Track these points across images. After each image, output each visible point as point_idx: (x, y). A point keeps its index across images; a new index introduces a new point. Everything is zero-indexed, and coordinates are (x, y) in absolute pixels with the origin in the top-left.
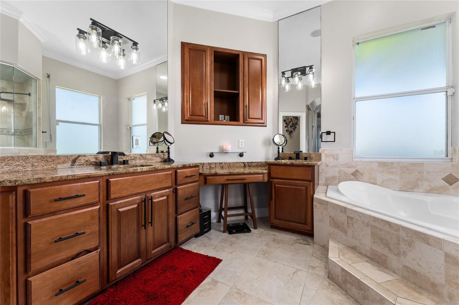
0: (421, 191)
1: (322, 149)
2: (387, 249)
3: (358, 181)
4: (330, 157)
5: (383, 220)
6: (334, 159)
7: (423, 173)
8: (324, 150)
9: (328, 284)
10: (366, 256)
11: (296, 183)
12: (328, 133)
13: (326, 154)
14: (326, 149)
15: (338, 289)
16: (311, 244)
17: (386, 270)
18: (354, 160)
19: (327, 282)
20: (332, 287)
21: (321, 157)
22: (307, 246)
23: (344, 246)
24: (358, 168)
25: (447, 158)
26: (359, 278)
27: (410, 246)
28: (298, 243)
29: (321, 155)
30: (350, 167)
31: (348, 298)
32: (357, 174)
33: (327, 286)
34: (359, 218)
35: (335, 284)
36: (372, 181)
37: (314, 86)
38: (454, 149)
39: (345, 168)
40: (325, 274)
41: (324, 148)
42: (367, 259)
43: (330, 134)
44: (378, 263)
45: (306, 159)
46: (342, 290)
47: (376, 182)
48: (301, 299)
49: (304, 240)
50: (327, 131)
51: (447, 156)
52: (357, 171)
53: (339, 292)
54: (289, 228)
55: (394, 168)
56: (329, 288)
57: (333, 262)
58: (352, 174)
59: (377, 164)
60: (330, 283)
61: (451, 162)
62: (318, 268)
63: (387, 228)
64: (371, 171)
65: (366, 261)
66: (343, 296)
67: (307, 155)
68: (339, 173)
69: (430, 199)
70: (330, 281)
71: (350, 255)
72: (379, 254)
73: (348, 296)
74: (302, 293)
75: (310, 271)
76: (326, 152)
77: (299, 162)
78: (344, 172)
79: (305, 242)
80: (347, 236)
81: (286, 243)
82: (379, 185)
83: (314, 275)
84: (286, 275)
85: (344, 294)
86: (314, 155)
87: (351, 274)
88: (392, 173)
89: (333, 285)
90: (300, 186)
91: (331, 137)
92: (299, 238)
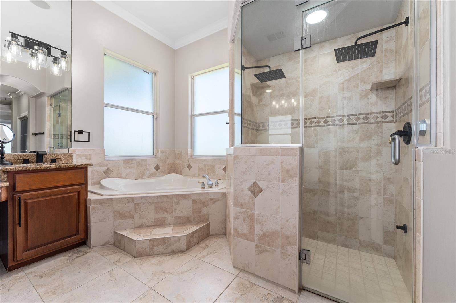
0: (146, 177)
1: (73, 150)
2: (165, 213)
3: (109, 178)
4: (83, 158)
5: (163, 196)
6: (87, 159)
7: (146, 165)
8: (76, 150)
9: (140, 261)
10: (151, 226)
11: (64, 190)
12: (80, 132)
13: (77, 155)
14: (77, 149)
15: (148, 258)
16: (89, 250)
17: (166, 226)
18: (106, 159)
19: (138, 260)
20: (144, 260)
21: (72, 158)
22: (88, 254)
23: (132, 229)
24: (109, 166)
25: (154, 155)
26: (164, 237)
27: (178, 205)
28: (75, 258)
29: (72, 155)
30: (102, 166)
31: (157, 256)
32: (109, 171)
33: (141, 262)
34: (146, 201)
35: (143, 257)
36: (119, 176)
37: (57, 73)
38: (157, 150)
39: (98, 168)
40: (130, 257)
41: (76, 148)
42: (152, 227)
43: (82, 134)
44: (159, 225)
45: (53, 161)
46: (150, 256)
47: (122, 176)
48: (140, 281)
49: (77, 253)
50: (78, 130)
51: (154, 154)
52: (108, 169)
53: (150, 258)
54: (51, 252)
55: (133, 164)
56: (144, 261)
57: (141, 240)
58: (104, 172)
59: (122, 162)
60: (140, 259)
61: (156, 157)
62: (121, 259)
63: (166, 199)
64: (118, 168)
65: (154, 228)
66: (155, 258)
67: (53, 156)
68: (92, 173)
69: (153, 180)
70: (140, 258)
71: (143, 231)
72: (160, 219)
73: (156, 256)
74: (135, 278)
75: (118, 264)
76: (77, 152)
77: (46, 165)
78: (97, 171)
79: (81, 254)
80: (134, 220)
81: (62, 268)
82: (124, 178)
83: (125, 264)
84: (108, 282)
85: (154, 257)
86: (63, 156)
87: (157, 238)
88: (132, 167)
89: (143, 258)
90: (69, 193)
91: (85, 137)
92: (69, 255)
